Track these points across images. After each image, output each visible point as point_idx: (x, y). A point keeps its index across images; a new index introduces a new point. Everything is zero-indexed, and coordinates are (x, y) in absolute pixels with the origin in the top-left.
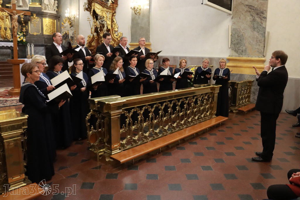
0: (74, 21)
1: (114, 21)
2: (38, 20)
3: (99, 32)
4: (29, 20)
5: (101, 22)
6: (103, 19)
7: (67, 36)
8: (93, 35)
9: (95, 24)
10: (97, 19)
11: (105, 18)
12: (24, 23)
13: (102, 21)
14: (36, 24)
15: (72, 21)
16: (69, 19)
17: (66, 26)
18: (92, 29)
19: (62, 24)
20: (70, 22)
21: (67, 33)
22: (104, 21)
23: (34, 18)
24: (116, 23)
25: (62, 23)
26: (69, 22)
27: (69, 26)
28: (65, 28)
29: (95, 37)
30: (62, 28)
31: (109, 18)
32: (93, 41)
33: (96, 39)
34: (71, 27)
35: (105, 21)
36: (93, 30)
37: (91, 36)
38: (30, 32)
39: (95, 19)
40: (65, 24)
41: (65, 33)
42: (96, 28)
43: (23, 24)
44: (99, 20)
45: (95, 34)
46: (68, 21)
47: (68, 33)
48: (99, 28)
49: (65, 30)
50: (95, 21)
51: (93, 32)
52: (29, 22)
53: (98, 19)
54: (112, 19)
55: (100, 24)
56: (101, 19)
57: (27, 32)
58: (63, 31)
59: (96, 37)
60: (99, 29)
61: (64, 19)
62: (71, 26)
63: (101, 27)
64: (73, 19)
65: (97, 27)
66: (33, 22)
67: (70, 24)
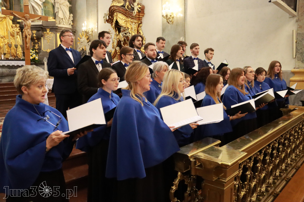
0: (92, 35)
1: (140, 32)
2: (52, 36)
3: (123, 45)
4: (42, 36)
5: (124, 34)
6: (127, 31)
7: (84, 52)
8: (116, 50)
9: (117, 38)
10: (119, 32)
11: (129, 30)
12: (37, 39)
13: (126, 34)
14: (49, 40)
15: (89, 36)
16: (87, 33)
17: (82, 41)
18: (113, 43)
19: (79, 40)
20: (88, 36)
21: (84, 48)
22: (128, 33)
23: (48, 34)
24: (143, 35)
25: (79, 38)
26: (86, 37)
27: (87, 41)
28: (82, 43)
29: (117, 52)
30: (79, 44)
31: (135, 30)
32: (115, 56)
33: (118, 54)
34: (88, 42)
35: (130, 33)
36: (115, 44)
37: (113, 51)
38: (43, 49)
39: (117, 31)
40: (81, 39)
41: (82, 49)
42: (118, 41)
43: (35, 40)
44: (123, 32)
45: (118, 48)
46: (84, 36)
47: (86, 49)
48: (122, 41)
49: (82, 46)
50: (118, 34)
51: (115, 46)
52: (42, 38)
53: (121, 32)
54: (138, 31)
55: (124, 37)
56: (124, 31)
57: (40, 49)
58: (79, 47)
59: (119, 52)
60: (122, 43)
61: (80, 34)
62: (88, 40)
63: (125, 40)
64: (90, 33)
65: (120, 40)
66: (46, 38)
67: (88, 39)
